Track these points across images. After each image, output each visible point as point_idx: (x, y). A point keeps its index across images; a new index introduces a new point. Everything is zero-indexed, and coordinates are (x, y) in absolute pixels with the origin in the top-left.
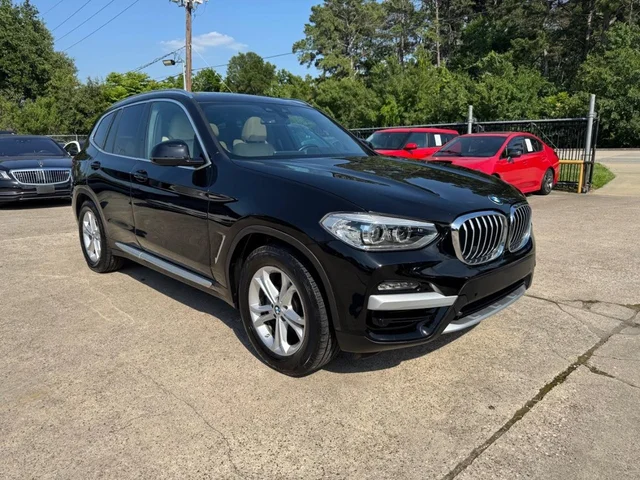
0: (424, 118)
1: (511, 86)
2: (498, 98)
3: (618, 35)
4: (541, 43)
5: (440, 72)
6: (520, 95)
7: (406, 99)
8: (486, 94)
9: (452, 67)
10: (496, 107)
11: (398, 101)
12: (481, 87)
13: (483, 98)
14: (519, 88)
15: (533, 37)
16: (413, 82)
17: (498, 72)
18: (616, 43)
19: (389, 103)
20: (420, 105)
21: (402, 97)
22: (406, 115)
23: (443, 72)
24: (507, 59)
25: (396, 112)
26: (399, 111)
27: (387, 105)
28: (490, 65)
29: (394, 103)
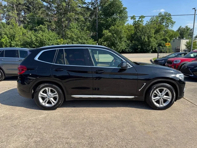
0: (19, 44)
1: (48, 36)
2: (46, 39)
3: (73, 25)
4: (53, 24)
5: (21, 29)
6: (51, 39)
7: (11, 37)
8: (41, 38)
9: (25, 28)
10: (45, 42)
11: (8, 37)
12: (39, 35)
13: (41, 39)
14: (51, 36)
15: (50, 22)
16: (14, 31)
17: (43, 31)
18: (72, 27)
19: (5, 38)
20: (17, 39)
21: (9, 36)
22: (12, 42)
23: (22, 29)
24: (46, 27)
25: (8, 41)
26: (9, 41)
27: (4, 38)
28: (41, 28)
29: (6, 38)
